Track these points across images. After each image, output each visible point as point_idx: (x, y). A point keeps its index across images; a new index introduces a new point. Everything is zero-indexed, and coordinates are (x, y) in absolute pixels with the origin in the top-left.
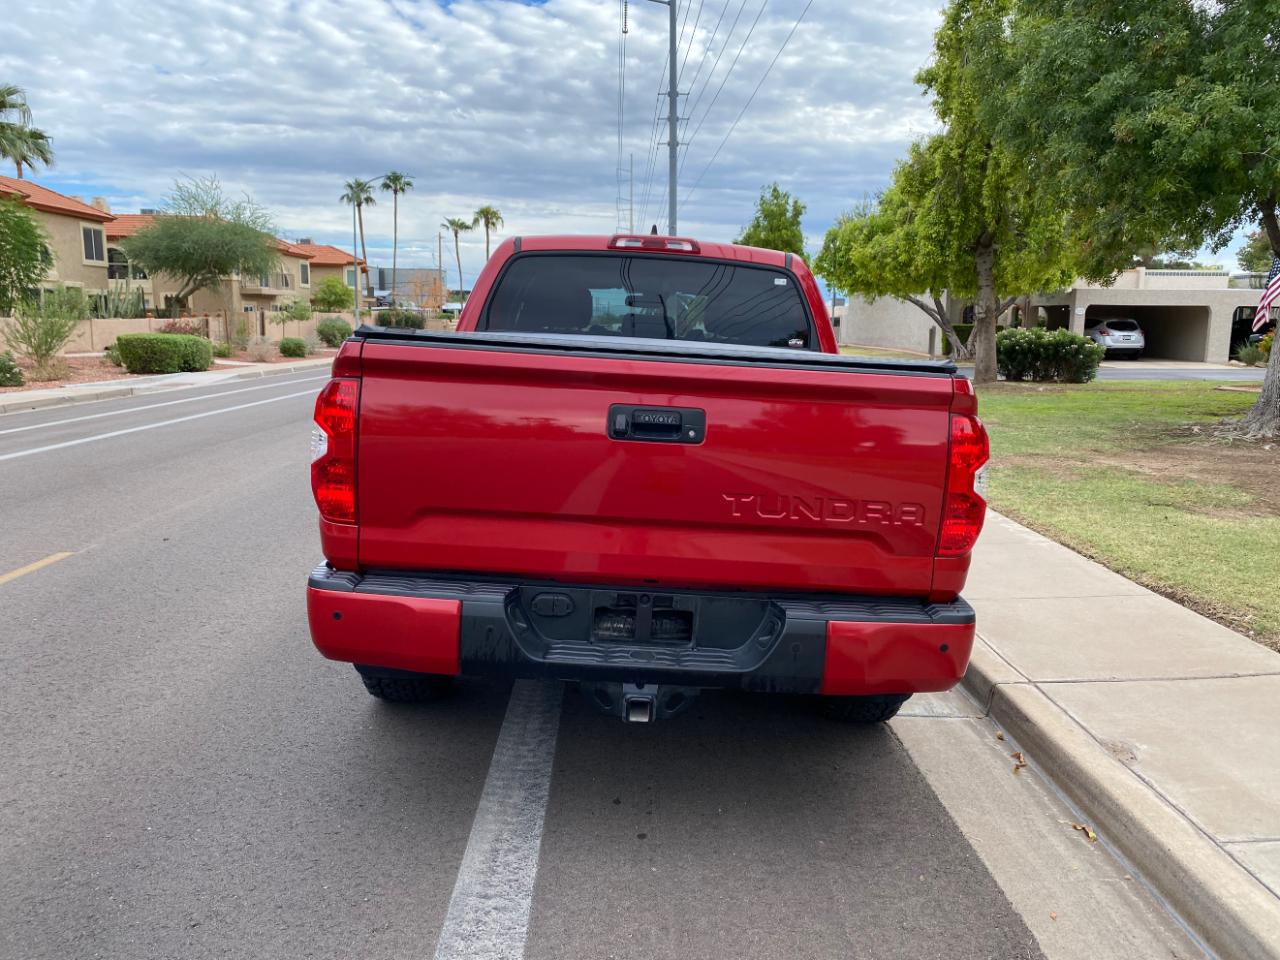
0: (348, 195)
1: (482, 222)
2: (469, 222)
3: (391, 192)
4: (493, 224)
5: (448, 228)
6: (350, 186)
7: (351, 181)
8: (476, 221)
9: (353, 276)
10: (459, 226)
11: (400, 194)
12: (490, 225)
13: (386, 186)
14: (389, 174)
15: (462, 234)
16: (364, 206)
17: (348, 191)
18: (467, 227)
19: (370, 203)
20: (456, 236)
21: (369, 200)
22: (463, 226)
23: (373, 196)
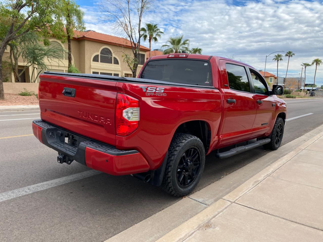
0: (275, 58)
1: (315, 64)
2: (310, 64)
3: (288, 57)
4: (319, 64)
5: (303, 65)
6: (276, 56)
7: (277, 55)
8: (313, 63)
9: (271, 79)
10: (306, 65)
11: (290, 57)
12: (318, 64)
13: (287, 55)
14: (288, 52)
15: (307, 67)
16: (279, 61)
17: (275, 57)
18: (310, 65)
19: (281, 60)
20: (305, 68)
21: (281, 59)
22: (308, 65)
23: (282, 58)
